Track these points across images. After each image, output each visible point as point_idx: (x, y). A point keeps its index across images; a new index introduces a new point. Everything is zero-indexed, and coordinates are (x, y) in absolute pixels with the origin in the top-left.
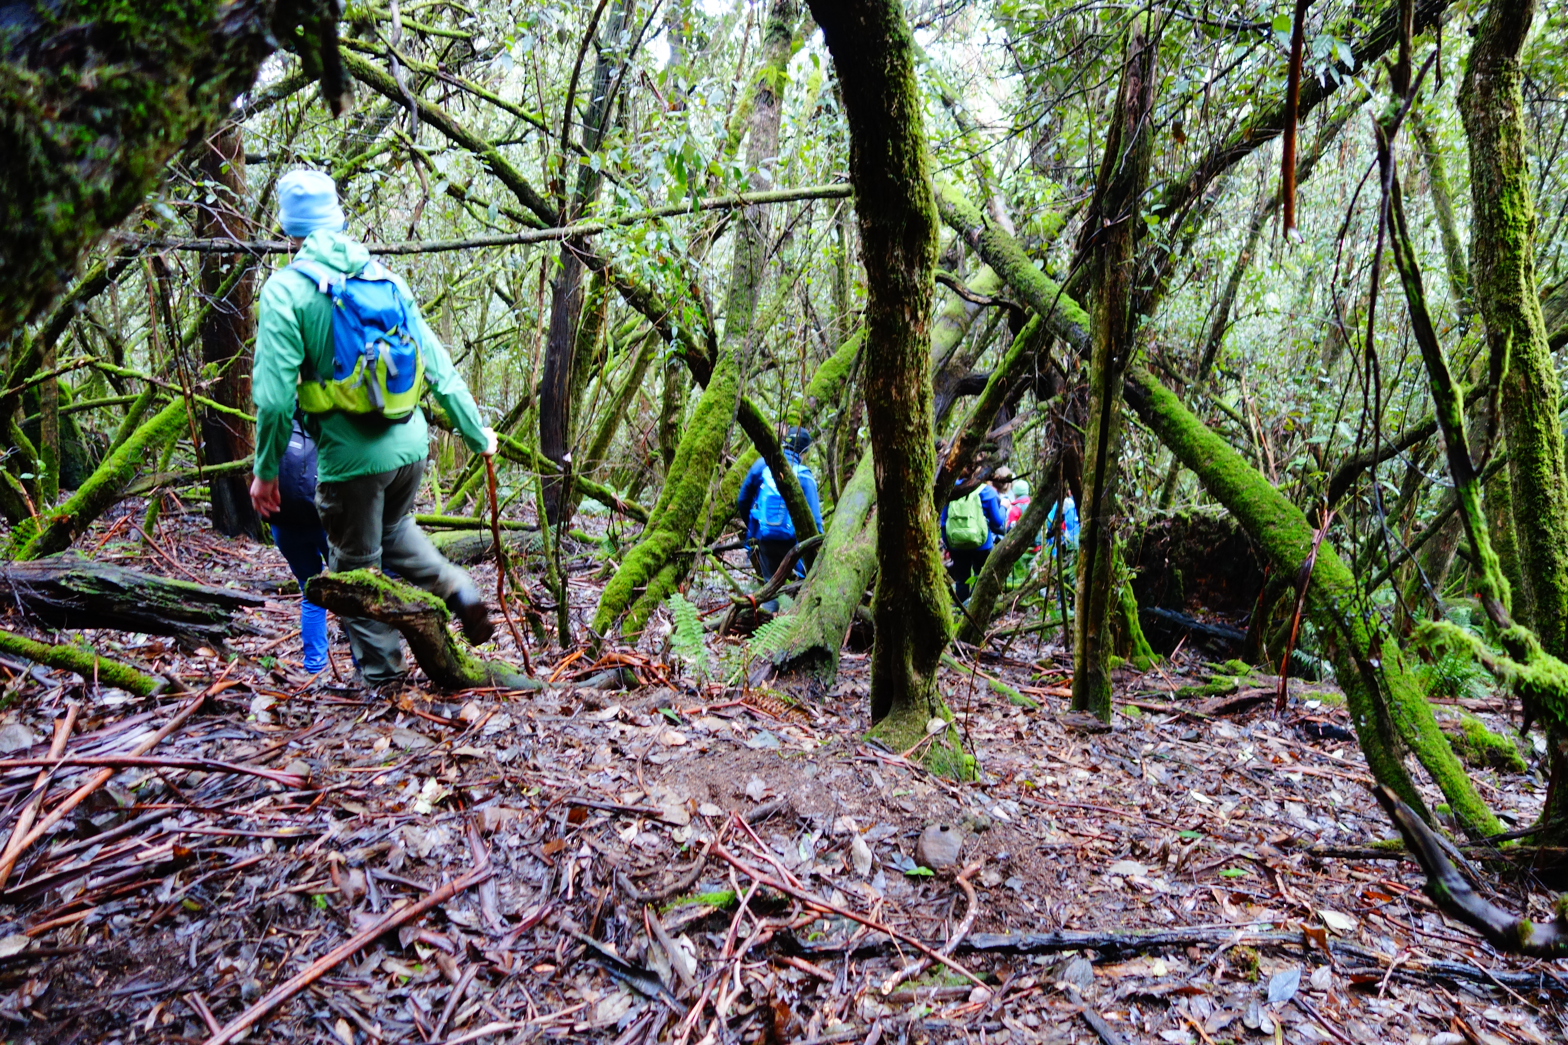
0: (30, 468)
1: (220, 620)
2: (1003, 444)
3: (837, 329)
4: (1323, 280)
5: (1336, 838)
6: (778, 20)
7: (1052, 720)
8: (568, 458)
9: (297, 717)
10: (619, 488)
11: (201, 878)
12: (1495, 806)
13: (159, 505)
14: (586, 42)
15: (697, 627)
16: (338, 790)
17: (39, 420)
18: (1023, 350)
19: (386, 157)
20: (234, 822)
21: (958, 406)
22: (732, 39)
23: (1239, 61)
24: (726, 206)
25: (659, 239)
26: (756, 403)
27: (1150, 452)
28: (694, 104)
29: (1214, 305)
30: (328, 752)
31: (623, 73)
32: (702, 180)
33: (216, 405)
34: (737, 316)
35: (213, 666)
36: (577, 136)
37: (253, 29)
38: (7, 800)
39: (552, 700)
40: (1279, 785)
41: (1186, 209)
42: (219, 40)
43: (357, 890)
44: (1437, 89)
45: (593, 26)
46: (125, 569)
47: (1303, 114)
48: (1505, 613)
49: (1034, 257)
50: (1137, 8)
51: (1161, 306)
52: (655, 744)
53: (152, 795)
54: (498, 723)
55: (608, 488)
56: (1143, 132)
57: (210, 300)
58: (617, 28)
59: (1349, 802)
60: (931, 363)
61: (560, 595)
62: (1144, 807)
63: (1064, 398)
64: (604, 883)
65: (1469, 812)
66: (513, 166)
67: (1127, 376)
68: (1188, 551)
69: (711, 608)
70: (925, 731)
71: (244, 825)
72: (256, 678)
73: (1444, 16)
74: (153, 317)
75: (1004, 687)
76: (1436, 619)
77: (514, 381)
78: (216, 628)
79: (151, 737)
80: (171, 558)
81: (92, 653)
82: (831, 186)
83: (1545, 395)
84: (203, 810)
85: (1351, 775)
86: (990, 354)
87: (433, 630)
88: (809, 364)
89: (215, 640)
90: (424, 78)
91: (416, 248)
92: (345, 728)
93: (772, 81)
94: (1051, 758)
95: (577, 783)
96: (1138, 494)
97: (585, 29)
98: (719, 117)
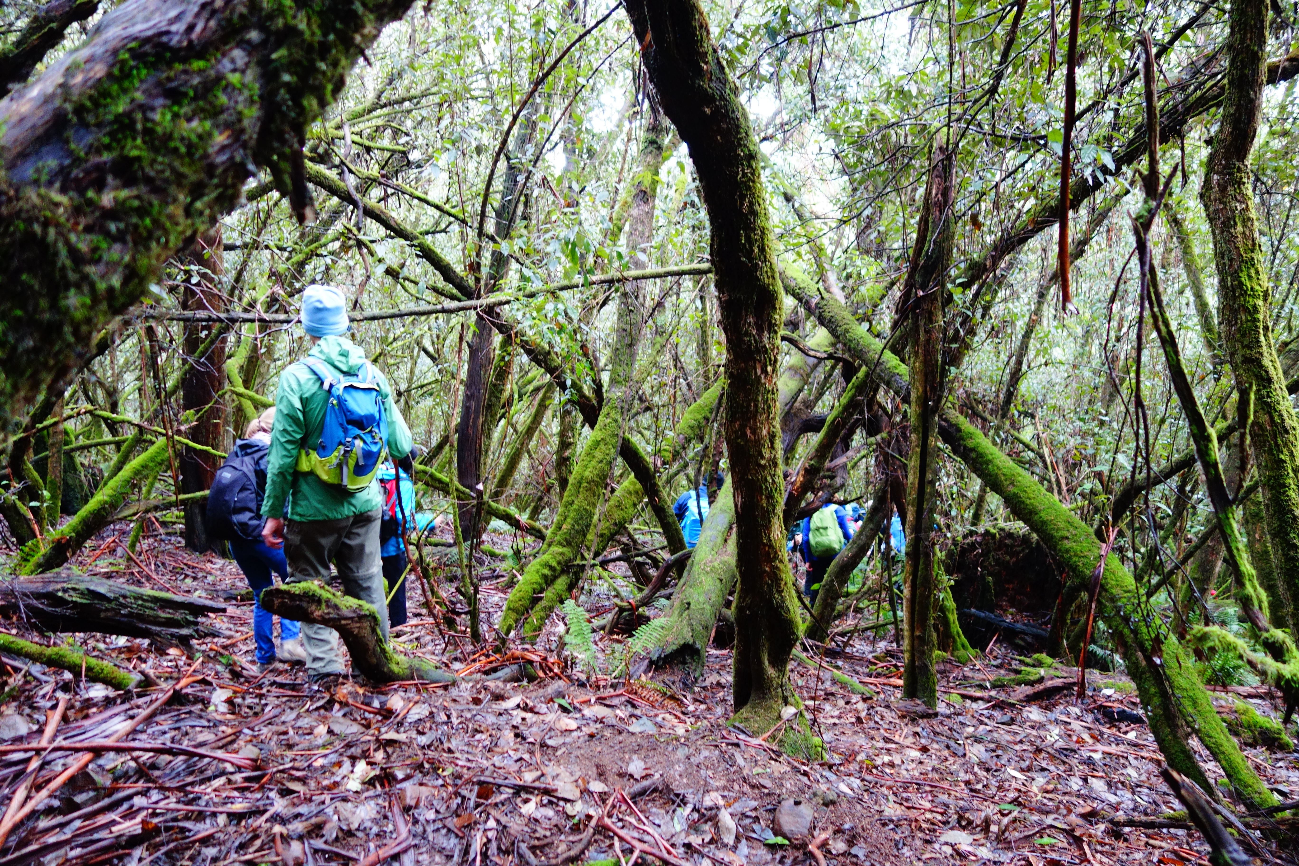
0: (36, 497)
1: (188, 624)
2: (840, 473)
3: (701, 379)
4: (1100, 337)
5: (1134, 810)
6: (652, 136)
7: (887, 707)
8: (480, 487)
9: (250, 707)
10: (522, 510)
11: (164, 849)
12: (1268, 781)
13: (142, 527)
14: (498, 154)
15: (587, 628)
16: (283, 771)
17: (46, 458)
18: (854, 396)
19: (337, 244)
20: (194, 799)
21: (802, 440)
22: (615, 149)
23: (1023, 165)
24: (611, 282)
25: (556, 308)
26: (635, 439)
27: (962, 478)
28: (585, 201)
29: (1010, 357)
30: (275, 738)
31: (528, 178)
32: (591, 260)
33: (191, 444)
34: (620, 370)
35: (181, 663)
36: (490, 227)
37: (238, 159)
38: (4, 780)
39: (465, 691)
40: (1083, 762)
41: (984, 282)
42: (211, 169)
43: (297, 859)
44: (1183, 186)
45: (504, 142)
46: (111, 582)
47: (1075, 206)
48: (1264, 618)
49: (861, 320)
50: (938, 125)
51: (966, 359)
52: (551, 729)
53: (126, 776)
54: (419, 712)
55: (513, 511)
56: (947, 221)
57: (190, 360)
58: (523, 142)
59: (1143, 778)
60: (778, 408)
61: (472, 601)
62: (967, 783)
63: (889, 434)
64: (507, 852)
65: (1247, 786)
66: (438, 251)
67: (940, 417)
68: (997, 561)
69: (598, 611)
70: (779, 717)
71: (202, 802)
72: (217, 673)
73: (1186, 127)
74: (144, 372)
75: (845, 678)
76: (1207, 624)
77: (437, 423)
78: (185, 632)
79: (128, 725)
80: (151, 570)
81: (81, 653)
82: (695, 265)
83: (1287, 432)
84: (168, 789)
85: (1144, 754)
86: (827, 398)
87: (366, 632)
88: (678, 407)
89: (184, 642)
90: (368, 183)
91: (359, 317)
92: (289, 716)
93: (647, 183)
94: (887, 740)
95: (485, 763)
96: (953, 513)
97: (498, 144)
98: (604, 212)
